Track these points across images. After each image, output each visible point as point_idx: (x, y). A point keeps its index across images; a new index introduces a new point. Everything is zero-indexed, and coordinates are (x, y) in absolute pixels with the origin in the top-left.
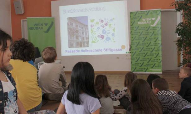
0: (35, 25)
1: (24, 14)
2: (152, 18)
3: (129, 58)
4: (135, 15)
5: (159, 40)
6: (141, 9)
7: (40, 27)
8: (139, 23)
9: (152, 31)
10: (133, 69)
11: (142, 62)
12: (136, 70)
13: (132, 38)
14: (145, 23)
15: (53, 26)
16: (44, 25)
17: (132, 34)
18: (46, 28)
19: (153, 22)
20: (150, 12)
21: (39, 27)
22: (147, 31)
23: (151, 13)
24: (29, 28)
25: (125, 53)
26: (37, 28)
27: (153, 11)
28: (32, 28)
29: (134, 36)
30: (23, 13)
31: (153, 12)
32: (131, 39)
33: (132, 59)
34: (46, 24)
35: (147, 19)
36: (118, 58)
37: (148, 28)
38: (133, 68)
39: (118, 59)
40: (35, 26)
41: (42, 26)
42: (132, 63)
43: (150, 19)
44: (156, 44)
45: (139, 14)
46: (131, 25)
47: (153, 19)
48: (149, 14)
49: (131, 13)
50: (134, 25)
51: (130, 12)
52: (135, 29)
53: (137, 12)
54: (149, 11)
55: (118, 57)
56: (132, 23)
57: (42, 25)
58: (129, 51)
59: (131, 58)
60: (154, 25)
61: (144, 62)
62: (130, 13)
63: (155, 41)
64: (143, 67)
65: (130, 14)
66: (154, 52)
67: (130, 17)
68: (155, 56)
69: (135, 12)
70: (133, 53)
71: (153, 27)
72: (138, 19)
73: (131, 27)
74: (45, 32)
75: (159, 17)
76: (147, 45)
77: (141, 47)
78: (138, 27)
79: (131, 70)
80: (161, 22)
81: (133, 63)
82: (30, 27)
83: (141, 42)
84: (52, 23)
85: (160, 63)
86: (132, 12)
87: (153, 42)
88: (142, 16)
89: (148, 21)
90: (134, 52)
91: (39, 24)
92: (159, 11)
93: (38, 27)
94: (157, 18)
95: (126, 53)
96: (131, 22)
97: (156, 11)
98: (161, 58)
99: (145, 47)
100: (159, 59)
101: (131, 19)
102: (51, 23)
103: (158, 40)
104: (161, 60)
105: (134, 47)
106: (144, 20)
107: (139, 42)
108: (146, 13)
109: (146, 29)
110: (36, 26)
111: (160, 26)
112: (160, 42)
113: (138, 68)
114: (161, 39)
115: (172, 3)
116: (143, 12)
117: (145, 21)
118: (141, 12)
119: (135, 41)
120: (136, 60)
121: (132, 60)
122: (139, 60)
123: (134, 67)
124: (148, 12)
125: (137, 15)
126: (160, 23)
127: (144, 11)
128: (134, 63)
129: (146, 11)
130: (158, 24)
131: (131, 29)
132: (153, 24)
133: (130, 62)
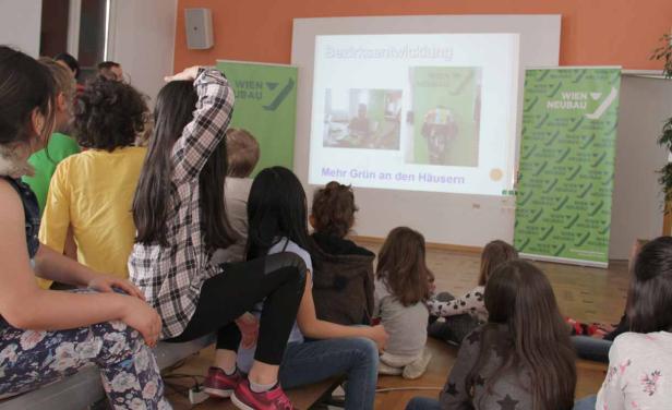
0: (239, 85)
1: (212, 48)
2: (592, 95)
3: (509, 210)
4: (542, 79)
5: (607, 163)
6: (561, 64)
8: (550, 105)
9: (588, 133)
10: (519, 245)
11: (547, 226)
12: (527, 248)
13: (526, 148)
14: (569, 105)
15: (291, 93)
16: (265, 86)
17: (526, 138)
18: (269, 97)
19: (593, 106)
20: (588, 74)
21: (251, 93)
22: (573, 130)
23: (591, 77)
25: (501, 194)
26: (243, 95)
27: (597, 71)
29: (530, 144)
30: (208, 46)
31: (595, 75)
32: (521, 153)
33: (518, 213)
34: (272, 86)
35: (576, 96)
36: (477, 206)
37: (576, 122)
38: (520, 241)
39: (476, 209)
41: (259, 90)
42: (516, 224)
43: (585, 96)
44: (596, 175)
45: (553, 76)
46: (527, 111)
47: (595, 96)
48: (583, 79)
49: (529, 73)
50: (534, 112)
51: (527, 71)
52: (537, 121)
53: (548, 71)
54: (584, 71)
55: (476, 203)
56: (530, 103)
57: (261, 87)
58: (512, 189)
59: (517, 210)
60: (597, 115)
61: (555, 225)
62: (524, 72)
63: (596, 165)
64: (550, 240)
65: (527, 75)
66: (588, 198)
67: (526, 83)
68: (591, 209)
69: (540, 70)
70: (522, 194)
71: (593, 121)
72: (550, 92)
73: (524, 117)
75: (614, 93)
76: (569, 174)
77: (552, 178)
78: (547, 116)
80: (618, 108)
81: (520, 227)
83: (552, 164)
84: (291, 85)
85: (604, 233)
86: (530, 71)
87: (587, 167)
88: (560, 84)
89: (579, 101)
90: (527, 190)
91: (250, 84)
92: (616, 74)
93: (248, 91)
94: (606, 94)
95: (504, 192)
96: (527, 100)
97: (605, 72)
98: (608, 219)
99: (562, 181)
100: (603, 223)
101: (528, 91)
102: (286, 83)
103: (603, 162)
104: (607, 225)
105: (527, 177)
106: (565, 96)
107: (545, 164)
108: (575, 77)
109: (572, 125)
110: (243, 87)
111: (613, 119)
112: (610, 169)
113: (535, 241)
114: (615, 159)
115: (657, 50)
116: (565, 71)
117: (570, 101)
118: (560, 71)
119: (532, 159)
120: (531, 216)
121: (517, 215)
122: (540, 219)
123: (524, 238)
124: (580, 73)
125: (548, 81)
126: (614, 110)
127: (570, 71)
128: (523, 226)
129: (576, 71)
130: (608, 112)
131: (524, 122)
132: (592, 112)
133: (513, 223)
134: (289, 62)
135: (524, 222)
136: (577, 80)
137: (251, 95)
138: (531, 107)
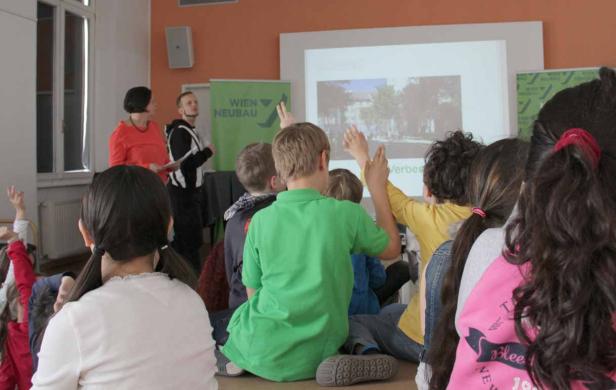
0: (234, 102)
6: (546, 67)
7: (249, 109)
16: (259, 103)
20: (575, 75)
21: (246, 111)
23: (579, 78)
24: (216, 112)
26: (238, 113)
27: (584, 72)
28: (224, 113)
30: (191, 65)
31: (583, 76)
34: (266, 103)
40: (232, 105)
41: (254, 108)
45: (543, 79)
46: (522, 112)
49: (520, 77)
50: (528, 112)
51: (518, 75)
53: (537, 74)
54: (572, 73)
56: (522, 106)
57: (256, 104)
62: (515, 77)
65: (518, 79)
67: (518, 87)
69: (531, 74)
72: (541, 93)
73: (519, 118)
74: (262, 125)
82: (218, 110)
84: (284, 99)
86: (522, 75)
88: (551, 87)
91: (244, 102)
96: (521, 103)
101: (521, 94)
102: (280, 98)
108: (563, 78)
110: (237, 105)
116: (554, 73)
118: (549, 74)
124: (568, 75)
125: (537, 83)
127: (559, 73)
129: (565, 73)
131: (519, 123)
134: (278, 78)
136: (567, 82)
137: (246, 113)
138: (525, 109)
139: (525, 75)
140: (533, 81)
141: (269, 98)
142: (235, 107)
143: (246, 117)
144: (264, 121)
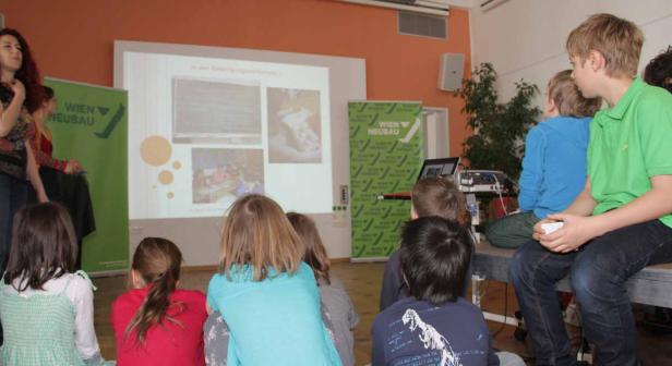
0: (69, 107)
3: (344, 223)
4: (361, 111)
7: (85, 117)
8: (372, 131)
9: (402, 154)
10: (357, 252)
11: (378, 232)
12: (364, 254)
13: (354, 168)
14: (385, 132)
17: (354, 160)
19: (404, 132)
20: (398, 107)
21: (82, 118)
22: (390, 152)
26: (74, 119)
27: (404, 105)
29: (358, 165)
31: (403, 108)
33: (354, 224)
34: (104, 111)
35: (390, 124)
37: (391, 145)
38: (357, 248)
40: (68, 109)
41: (90, 115)
42: (353, 234)
43: (396, 124)
45: (370, 108)
46: (352, 137)
47: (405, 124)
48: (395, 110)
49: (351, 105)
50: (359, 136)
51: (349, 103)
52: (361, 146)
53: (366, 104)
54: (395, 104)
56: (354, 130)
57: (92, 111)
60: (406, 140)
61: (384, 230)
62: (347, 105)
64: (381, 244)
65: (349, 107)
67: (350, 113)
69: (359, 103)
71: (405, 145)
72: (370, 120)
73: (350, 142)
74: (99, 135)
75: (419, 122)
78: (369, 141)
79: (353, 252)
81: (356, 236)
83: (376, 180)
84: (122, 109)
86: (352, 103)
88: (377, 115)
89: (393, 129)
91: (81, 108)
92: (418, 108)
93: (79, 115)
94: (412, 123)
95: (334, 208)
96: (352, 128)
101: (352, 120)
105: (358, 193)
106: (382, 124)
107: (371, 181)
108: (388, 109)
109: (389, 148)
110: (73, 110)
111: (421, 142)
113: (369, 246)
117: (386, 128)
118: (370, 104)
119: (360, 177)
120: (364, 226)
121: (353, 226)
122: (372, 227)
123: (360, 244)
124: (391, 105)
125: (366, 112)
127: (382, 104)
128: (358, 235)
129: (389, 104)
130: (416, 137)
131: (351, 146)
132: (404, 137)
133: (350, 233)
135: (359, 231)
136: (391, 111)
137: (82, 121)
138: (355, 133)
139: (354, 103)
140: (363, 108)
141: (105, 106)
142: (70, 113)
143: (82, 125)
144: (100, 131)
